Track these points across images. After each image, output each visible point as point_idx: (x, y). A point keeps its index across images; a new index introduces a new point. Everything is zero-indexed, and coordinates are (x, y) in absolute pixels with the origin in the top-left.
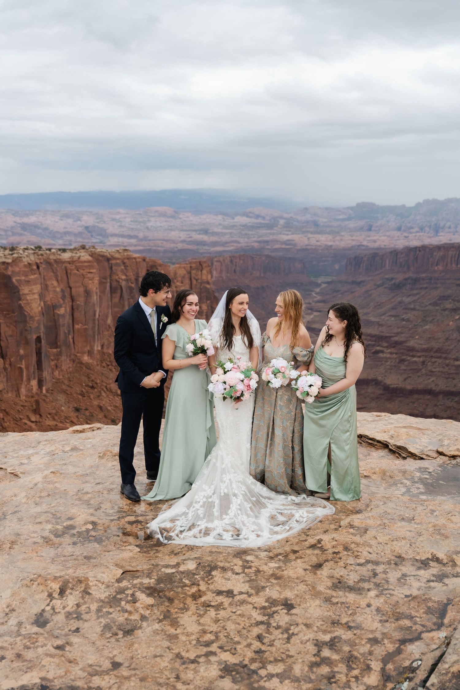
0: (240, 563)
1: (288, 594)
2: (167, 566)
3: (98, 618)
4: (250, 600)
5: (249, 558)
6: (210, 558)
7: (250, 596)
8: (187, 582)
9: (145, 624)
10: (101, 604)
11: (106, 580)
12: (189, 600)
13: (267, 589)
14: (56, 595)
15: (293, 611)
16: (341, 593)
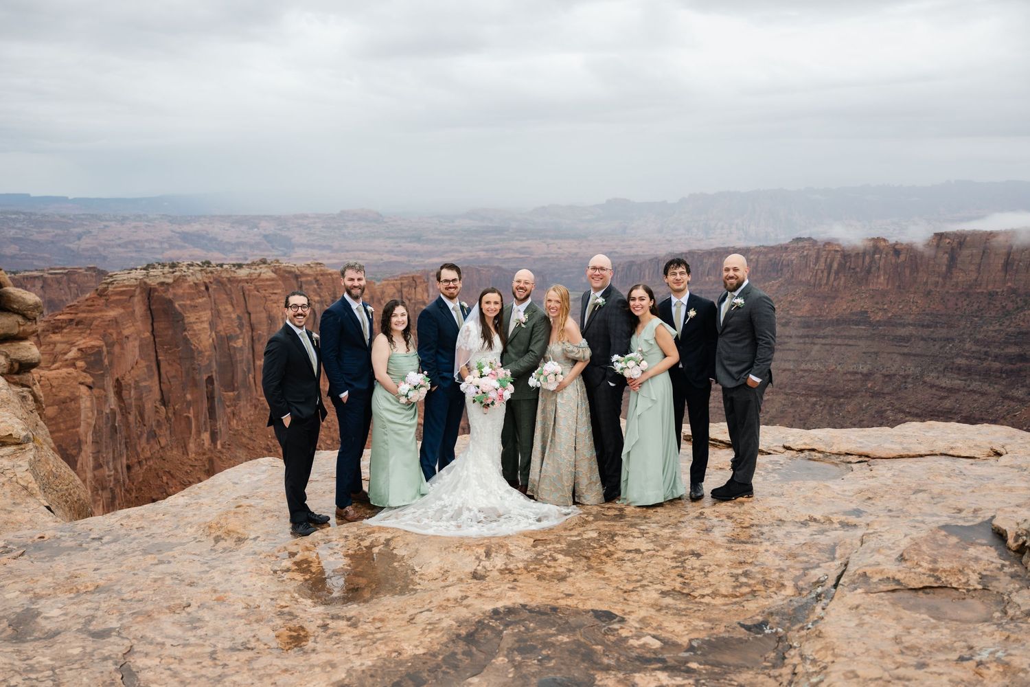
0: (637, 531)
1: (693, 547)
2: (571, 536)
3: (529, 572)
4: (659, 554)
5: (642, 527)
6: (607, 529)
7: (658, 551)
8: (595, 545)
9: (572, 574)
10: (526, 563)
11: (524, 546)
12: (604, 558)
13: (672, 546)
14: (484, 559)
15: (702, 558)
16: (739, 545)
